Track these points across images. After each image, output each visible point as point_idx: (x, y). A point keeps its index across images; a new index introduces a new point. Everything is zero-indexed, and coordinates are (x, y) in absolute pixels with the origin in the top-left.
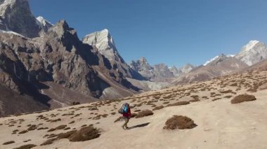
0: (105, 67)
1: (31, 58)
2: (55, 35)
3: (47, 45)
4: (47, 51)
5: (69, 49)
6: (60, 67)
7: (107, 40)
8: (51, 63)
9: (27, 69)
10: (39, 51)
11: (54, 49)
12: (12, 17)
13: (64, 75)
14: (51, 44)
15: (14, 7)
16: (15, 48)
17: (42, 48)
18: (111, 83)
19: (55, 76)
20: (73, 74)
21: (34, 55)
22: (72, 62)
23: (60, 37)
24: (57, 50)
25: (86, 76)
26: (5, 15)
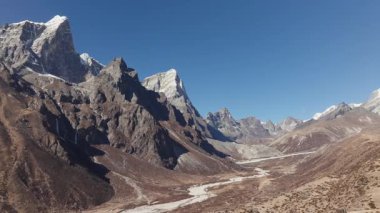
0: (177, 123)
1: (77, 110)
2: (110, 78)
3: (99, 92)
4: (99, 101)
5: (128, 98)
6: (117, 123)
7: (174, 84)
8: (105, 118)
9: (74, 126)
10: (88, 102)
11: (109, 97)
12: (51, 55)
13: (123, 136)
14: (105, 91)
15: (53, 41)
16: (57, 96)
17: (92, 97)
18: (187, 146)
19: (110, 136)
20: (136, 133)
21: (82, 107)
22: (134, 116)
23: (116, 81)
25: (155, 137)
26: (42, 52)
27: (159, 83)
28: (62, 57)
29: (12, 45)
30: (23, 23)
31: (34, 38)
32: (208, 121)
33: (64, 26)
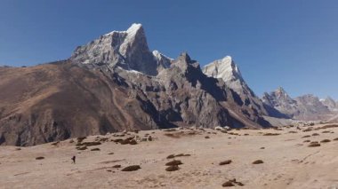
0: (236, 104)
1: (157, 97)
2: (179, 70)
3: (172, 82)
4: (172, 89)
5: (194, 85)
6: (187, 105)
7: (230, 69)
8: (178, 101)
9: (157, 108)
10: (164, 90)
11: (179, 86)
12: (132, 55)
13: (192, 114)
14: (175, 80)
15: (133, 44)
16: (143, 87)
17: (167, 86)
18: (245, 122)
19: (183, 116)
20: (202, 112)
21: (161, 94)
22: (200, 99)
23: (183, 72)
24: (182, 87)
25: (218, 115)
26: (127, 54)
27: (216, 69)
28: (140, 56)
29: (106, 51)
30: (112, 33)
31: (120, 44)
32: (264, 101)
33: (140, 31)
